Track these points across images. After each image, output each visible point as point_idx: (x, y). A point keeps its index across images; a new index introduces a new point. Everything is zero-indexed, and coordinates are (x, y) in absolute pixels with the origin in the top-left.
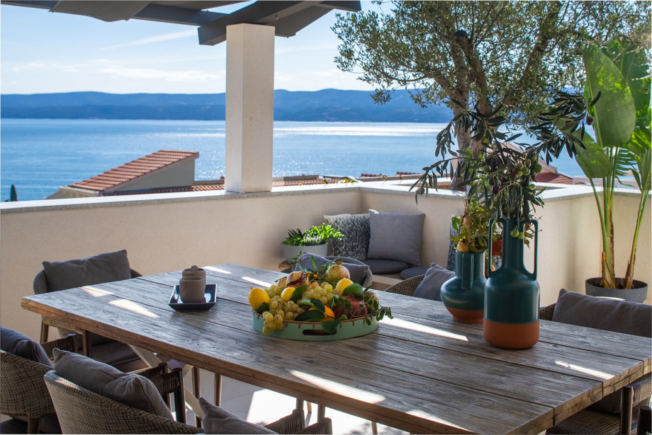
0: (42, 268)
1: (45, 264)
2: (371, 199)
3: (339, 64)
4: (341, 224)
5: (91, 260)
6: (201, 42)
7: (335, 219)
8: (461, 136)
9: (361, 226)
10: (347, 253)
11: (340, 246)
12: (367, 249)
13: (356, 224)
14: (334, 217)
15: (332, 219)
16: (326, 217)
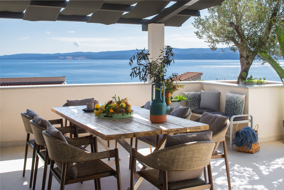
0: (66, 102)
1: (68, 101)
2: (205, 87)
3: (198, 36)
4: (190, 95)
5: (82, 101)
6: (143, 31)
7: (187, 94)
8: (242, 63)
9: (198, 96)
10: (191, 106)
11: (188, 103)
12: (199, 105)
13: (196, 95)
14: (188, 93)
15: (186, 93)
16: (184, 93)
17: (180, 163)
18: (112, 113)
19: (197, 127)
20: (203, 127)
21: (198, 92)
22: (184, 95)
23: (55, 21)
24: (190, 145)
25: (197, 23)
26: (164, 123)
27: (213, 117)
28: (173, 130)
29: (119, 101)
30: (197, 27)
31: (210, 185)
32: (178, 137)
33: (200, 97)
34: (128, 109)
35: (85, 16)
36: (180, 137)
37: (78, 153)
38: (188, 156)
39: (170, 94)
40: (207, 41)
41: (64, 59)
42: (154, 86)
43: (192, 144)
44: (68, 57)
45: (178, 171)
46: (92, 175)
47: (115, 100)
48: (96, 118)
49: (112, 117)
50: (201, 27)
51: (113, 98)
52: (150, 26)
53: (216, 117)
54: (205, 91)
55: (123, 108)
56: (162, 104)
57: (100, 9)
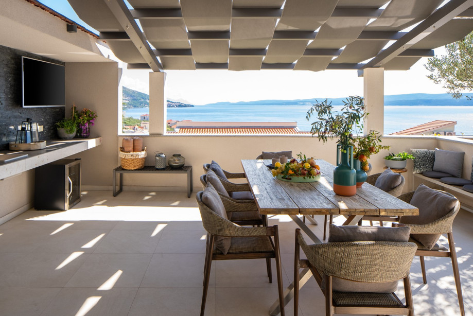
0: (261, 154)
1: (263, 152)
2: (442, 143)
4: (419, 153)
5: (278, 153)
6: (358, 76)
11: (417, 163)
12: (433, 166)
13: (428, 154)
14: (416, 150)
15: (414, 150)
16: (411, 149)
17: (351, 270)
18: (291, 175)
19: (397, 210)
20: (407, 211)
21: (432, 150)
22: (410, 153)
23: (259, 69)
24: (365, 245)
25: (431, 65)
26: (351, 197)
27: (433, 194)
28: (357, 211)
29: (305, 160)
30: (430, 69)
31: (407, 310)
32: (347, 230)
33: (434, 156)
34: (312, 171)
35: (291, 63)
36: (351, 230)
37: (226, 226)
38: (364, 261)
39: (365, 157)
40: (446, 86)
41: (303, 105)
42: (340, 147)
43: (370, 245)
44: (307, 103)
45: (348, 279)
46: (246, 253)
47: (301, 158)
48: (274, 179)
49: (291, 179)
50: (436, 69)
51: (298, 155)
52: (366, 70)
53: (437, 196)
54: (441, 150)
55: (305, 170)
56: (348, 171)
57: (304, 55)
